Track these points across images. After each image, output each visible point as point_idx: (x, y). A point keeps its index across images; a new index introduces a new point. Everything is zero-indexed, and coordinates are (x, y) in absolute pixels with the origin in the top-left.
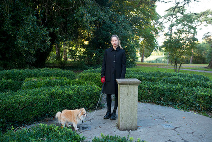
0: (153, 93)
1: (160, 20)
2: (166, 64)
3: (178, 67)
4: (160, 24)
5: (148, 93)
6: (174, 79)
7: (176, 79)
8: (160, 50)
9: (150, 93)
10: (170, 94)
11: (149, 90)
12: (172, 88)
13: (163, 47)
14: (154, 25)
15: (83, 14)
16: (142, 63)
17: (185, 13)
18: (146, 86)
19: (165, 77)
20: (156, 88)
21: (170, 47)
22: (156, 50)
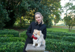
0: (57, 47)
1: (62, 8)
2: (65, 26)
3: (70, 29)
4: (62, 10)
5: (55, 47)
6: (70, 38)
7: (71, 38)
8: (62, 20)
9: (56, 47)
10: (68, 49)
11: (55, 45)
12: (69, 45)
13: (63, 19)
14: (60, 10)
15: (25, 4)
16: (55, 26)
17: (72, 5)
18: (53, 43)
19: (65, 36)
20: (60, 45)
21: (67, 19)
22: (60, 21)
